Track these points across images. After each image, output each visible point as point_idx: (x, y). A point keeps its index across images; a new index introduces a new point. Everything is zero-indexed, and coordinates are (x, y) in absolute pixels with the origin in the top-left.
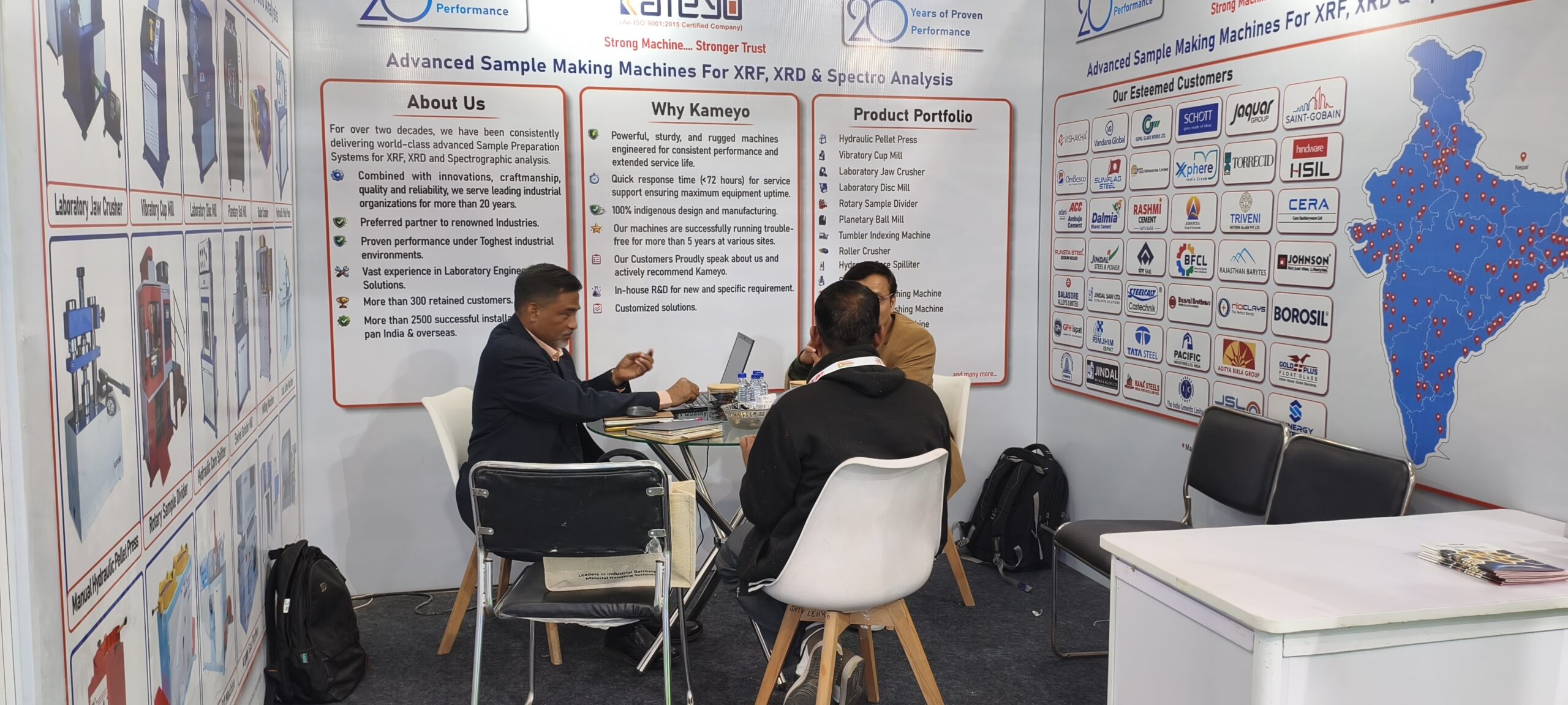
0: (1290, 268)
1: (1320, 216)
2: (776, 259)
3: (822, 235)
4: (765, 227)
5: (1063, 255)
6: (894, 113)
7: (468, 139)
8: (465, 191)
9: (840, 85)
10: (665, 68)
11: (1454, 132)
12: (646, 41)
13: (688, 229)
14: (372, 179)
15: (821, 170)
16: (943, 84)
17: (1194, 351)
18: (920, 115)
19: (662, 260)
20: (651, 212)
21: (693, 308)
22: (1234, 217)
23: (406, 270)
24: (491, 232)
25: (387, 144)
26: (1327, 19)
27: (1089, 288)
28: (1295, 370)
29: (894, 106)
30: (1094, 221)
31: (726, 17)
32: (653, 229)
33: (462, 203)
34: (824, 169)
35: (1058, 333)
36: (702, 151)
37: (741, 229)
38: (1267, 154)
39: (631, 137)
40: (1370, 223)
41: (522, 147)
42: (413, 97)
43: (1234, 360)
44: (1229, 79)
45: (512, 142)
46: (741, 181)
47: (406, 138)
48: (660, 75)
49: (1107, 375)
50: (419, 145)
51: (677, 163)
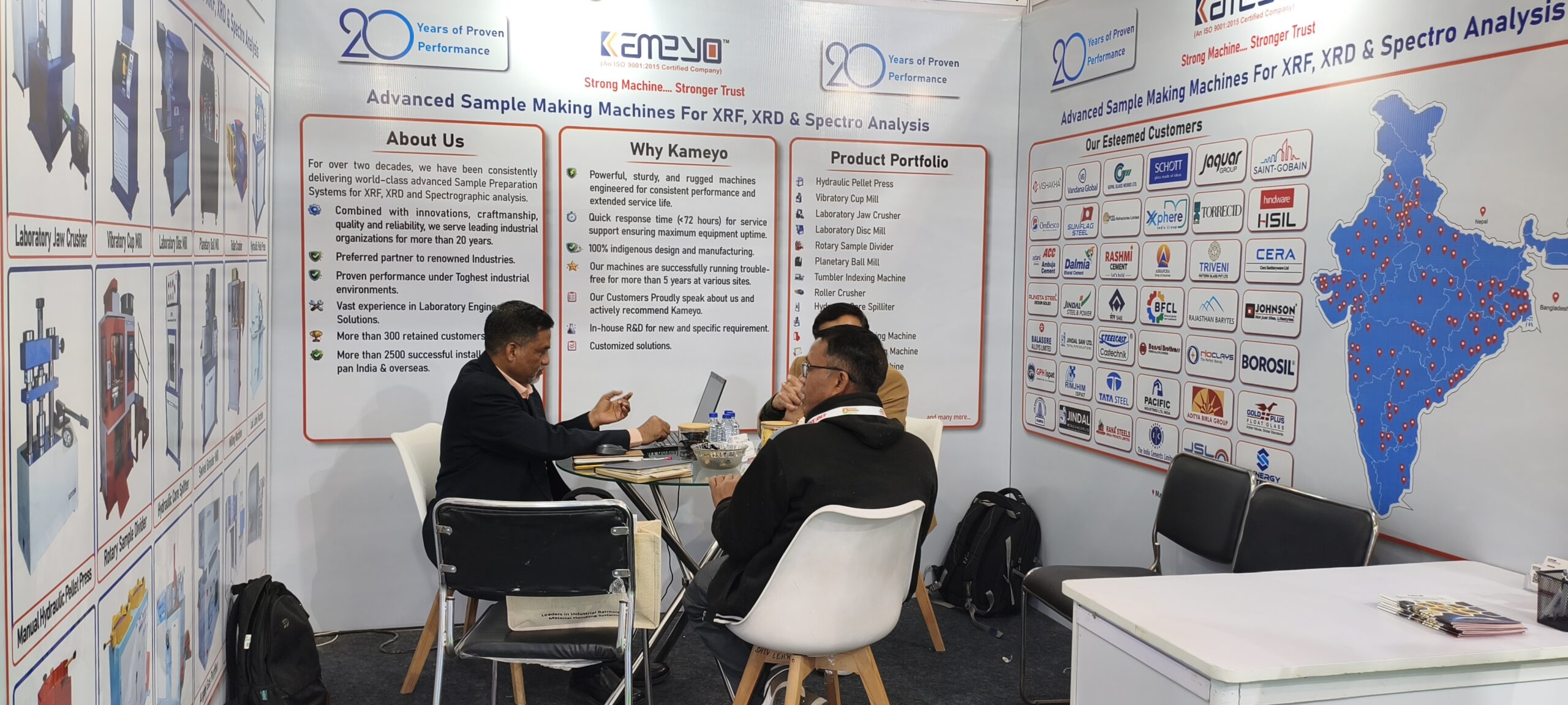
0: (1257, 317)
1: (1287, 266)
2: (751, 299)
3: (798, 276)
4: (742, 267)
5: (1037, 300)
6: (871, 157)
7: (446, 176)
8: (442, 227)
9: (817, 129)
10: (644, 109)
11: (1416, 185)
12: (626, 82)
13: (664, 268)
14: (349, 213)
15: (797, 212)
16: (919, 130)
17: (1164, 398)
18: (896, 160)
19: (638, 298)
20: (628, 250)
21: (667, 346)
22: (1203, 265)
23: (380, 305)
24: (466, 269)
25: (365, 179)
26: (1294, 73)
27: (1062, 334)
28: (1263, 418)
29: (870, 151)
30: (1066, 267)
31: (706, 60)
32: (629, 268)
33: (438, 239)
34: (801, 211)
35: (1032, 377)
36: (679, 191)
37: (717, 269)
38: (1235, 204)
39: (609, 176)
40: (1335, 274)
41: (501, 184)
42: (392, 134)
43: (1203, 407)
44: (1198, 130)
45: (490, 180)
46: (718, 222)
47: (384, 174)
48: (639, 116)
49: (1079, 420)
50: (397, 181)
51: (654, 203)
